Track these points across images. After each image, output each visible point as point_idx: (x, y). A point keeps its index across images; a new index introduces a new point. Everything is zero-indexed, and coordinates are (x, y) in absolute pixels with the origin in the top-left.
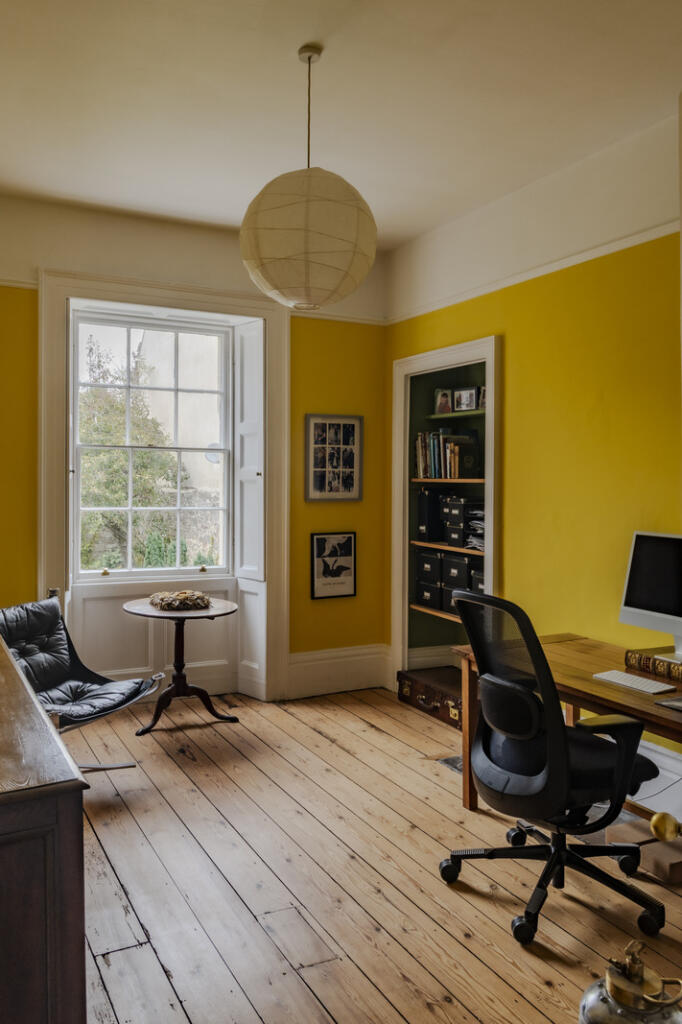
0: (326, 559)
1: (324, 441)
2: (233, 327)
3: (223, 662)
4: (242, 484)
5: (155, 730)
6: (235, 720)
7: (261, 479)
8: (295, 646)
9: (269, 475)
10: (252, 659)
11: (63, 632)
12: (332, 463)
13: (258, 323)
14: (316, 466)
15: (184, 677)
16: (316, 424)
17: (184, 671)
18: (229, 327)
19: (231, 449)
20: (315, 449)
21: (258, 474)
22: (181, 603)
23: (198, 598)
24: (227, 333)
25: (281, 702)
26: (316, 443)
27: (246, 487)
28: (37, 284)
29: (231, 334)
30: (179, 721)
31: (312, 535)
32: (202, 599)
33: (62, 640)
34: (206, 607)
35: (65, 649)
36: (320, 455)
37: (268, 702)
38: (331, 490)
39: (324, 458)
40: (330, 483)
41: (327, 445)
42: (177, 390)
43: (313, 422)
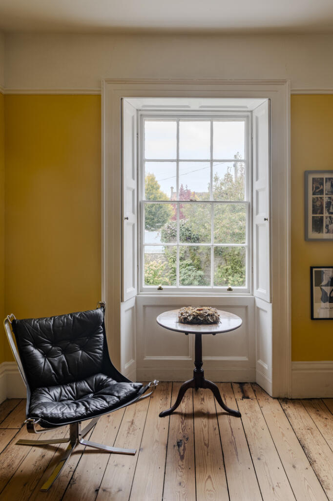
0: (323, 288)
1: (321, 192)
2: (251, 111)
3: (245, 358)
4: (257, 226)
5: (176, 413)
6: (238, 415)
7: (267, 223)
8: (296, 356)
9: (274, 220)
10: (264, 361)
11: (102, 335)
12: (328, 210)
13: (264, 102)
14: (314, 212)
15: (202, 373)
16: (314, 179)
17: (202, 369)
18: (248, 111)
19: (250, 201)
20: (314, 199)
21: (265, 219)
22: (194, 318)
23: (209, 315)
24: (248, 117)
25: (283, 400)
26: (314, 194)
27: (260, 229)
28: (100, 91)
29: (250, 116)
30: (198, 406)
31: (312, 268)
32: (212, 315)
33: (100, 342)
34: (216, 322)
35: (100, 349)
36: (318, 203)
37: (274, 398)
38: (328, 232)
39: (322, 206)
40: (327, 226)
41: (324, 196)
42: (212, 161)
43: (310, 178)
